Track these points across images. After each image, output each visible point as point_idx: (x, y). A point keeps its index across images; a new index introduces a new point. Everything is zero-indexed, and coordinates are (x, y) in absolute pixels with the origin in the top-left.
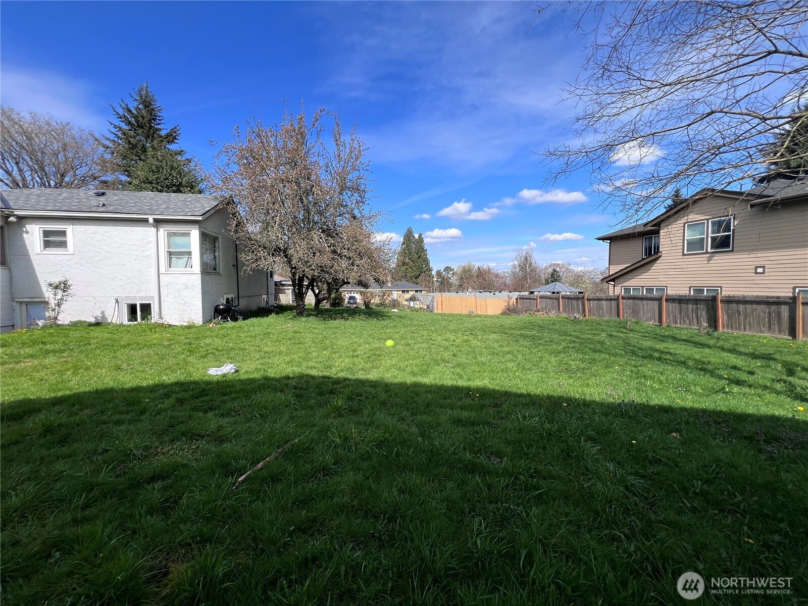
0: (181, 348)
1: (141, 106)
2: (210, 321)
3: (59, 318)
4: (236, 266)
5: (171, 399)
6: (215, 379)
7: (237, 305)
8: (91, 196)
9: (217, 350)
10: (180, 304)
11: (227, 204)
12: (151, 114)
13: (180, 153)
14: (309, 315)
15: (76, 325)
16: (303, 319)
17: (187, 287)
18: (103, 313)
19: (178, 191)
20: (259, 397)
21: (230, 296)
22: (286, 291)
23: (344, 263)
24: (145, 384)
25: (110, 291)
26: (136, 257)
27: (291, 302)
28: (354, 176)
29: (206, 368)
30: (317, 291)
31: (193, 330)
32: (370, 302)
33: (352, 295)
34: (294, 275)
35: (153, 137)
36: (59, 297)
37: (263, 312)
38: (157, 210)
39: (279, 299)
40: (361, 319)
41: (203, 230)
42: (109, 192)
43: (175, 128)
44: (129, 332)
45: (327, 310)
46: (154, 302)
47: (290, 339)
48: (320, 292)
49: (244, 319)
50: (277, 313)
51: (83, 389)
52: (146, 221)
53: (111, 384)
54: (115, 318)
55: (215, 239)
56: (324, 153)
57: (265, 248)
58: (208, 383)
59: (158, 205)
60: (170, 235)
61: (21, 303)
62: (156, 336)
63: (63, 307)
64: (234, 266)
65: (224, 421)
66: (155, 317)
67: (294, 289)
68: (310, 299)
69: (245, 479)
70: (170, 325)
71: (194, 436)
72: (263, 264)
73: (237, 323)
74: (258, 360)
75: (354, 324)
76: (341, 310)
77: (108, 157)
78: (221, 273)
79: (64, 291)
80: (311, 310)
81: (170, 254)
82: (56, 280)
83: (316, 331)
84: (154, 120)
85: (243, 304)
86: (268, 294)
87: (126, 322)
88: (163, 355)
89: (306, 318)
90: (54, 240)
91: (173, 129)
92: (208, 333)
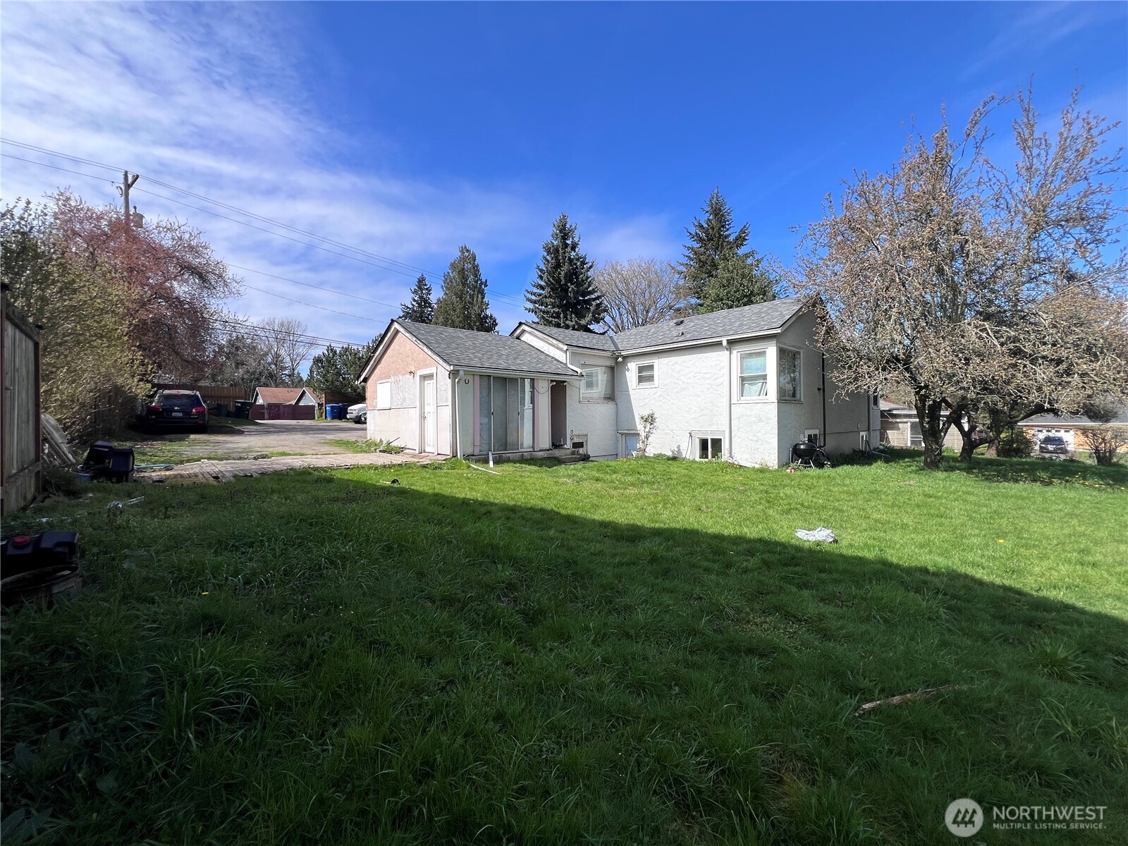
0: (759, 496)
1: (711, 217)
2: (787, 465)
3: (646, 450)
4: (822, 390)
5: (755, 558)
6: (807, 544)
7: (822, 444)
8: (673, 327)
9: (802, 505)
10: (752, 440)
11: (814, 306)
12: (720, 222)
13: (752, 254)
14: (952, 469)
15: (658, 457)
16: (941, 475)
17: (760, 420)
18: (679, 447)
19: (750, 302)
20: (876, 589)
21: (812, 432)
22: (900, 425)
23: (1043, 373)
24: (726, 533)
25: (686, 424)
26: (709, 386)
27: (909, 445)
28: (1071, 194)
29: (795, 529)
30: (966, 427)
31: (767, 475)
32: (1112, 452)
33: (1053, 434)
34: (923, 399)
35: (722, 246)
36: (647, 430)
37: (863, 457)
38: (731, 329)
39: (887, 438)
40: (1090, 486)
41: (782, 346)
42: (686, 320)
43: (745, 227)
44: (702, 469)
45: (990, 462)
46: (724, 437)
47: (918, 506)
48: (972, 428)
49: (833, 466)
50: (887, 461)
51: (673, 525)
52: (720, 343)
53: (696, 526)
54: (688, 454)
55: (794, 355)
56: (991, 176)
57: (870, 360)
58: (798, 549)
59: (731, 324)
60: (743, 357)
61: (622, 434)
62: (728, 477)
63: (650, 439)
64: (819, 389)
65: (826, 609)
66: (725, 456)
67: (921, 423)
68: (953, 441)
69: (873, 709)
70: (741, 466)
71: (789, 616)
72: (866, 384)
73: (824, 470)
74: (865, 530)
75: (1069, 494)
76: (1027, 463)
77: (681, 282)
78: (802, 400)
79: (651, 424)
80: (955, 459)
81: (743, 379)
82: (646, 413)
83: (972, 498)
84: (723, 226)
85: (831, 444)
86: (869, 430)
87: (698, 459)
88: (739, 501)
89: (945, 474)
90: (645, 375)
91: (742, 230)
92: (787, 481)
